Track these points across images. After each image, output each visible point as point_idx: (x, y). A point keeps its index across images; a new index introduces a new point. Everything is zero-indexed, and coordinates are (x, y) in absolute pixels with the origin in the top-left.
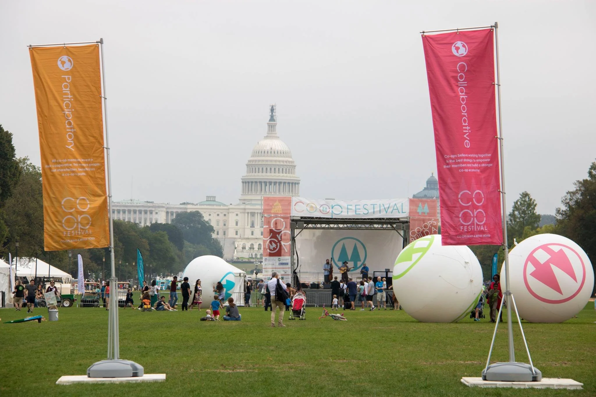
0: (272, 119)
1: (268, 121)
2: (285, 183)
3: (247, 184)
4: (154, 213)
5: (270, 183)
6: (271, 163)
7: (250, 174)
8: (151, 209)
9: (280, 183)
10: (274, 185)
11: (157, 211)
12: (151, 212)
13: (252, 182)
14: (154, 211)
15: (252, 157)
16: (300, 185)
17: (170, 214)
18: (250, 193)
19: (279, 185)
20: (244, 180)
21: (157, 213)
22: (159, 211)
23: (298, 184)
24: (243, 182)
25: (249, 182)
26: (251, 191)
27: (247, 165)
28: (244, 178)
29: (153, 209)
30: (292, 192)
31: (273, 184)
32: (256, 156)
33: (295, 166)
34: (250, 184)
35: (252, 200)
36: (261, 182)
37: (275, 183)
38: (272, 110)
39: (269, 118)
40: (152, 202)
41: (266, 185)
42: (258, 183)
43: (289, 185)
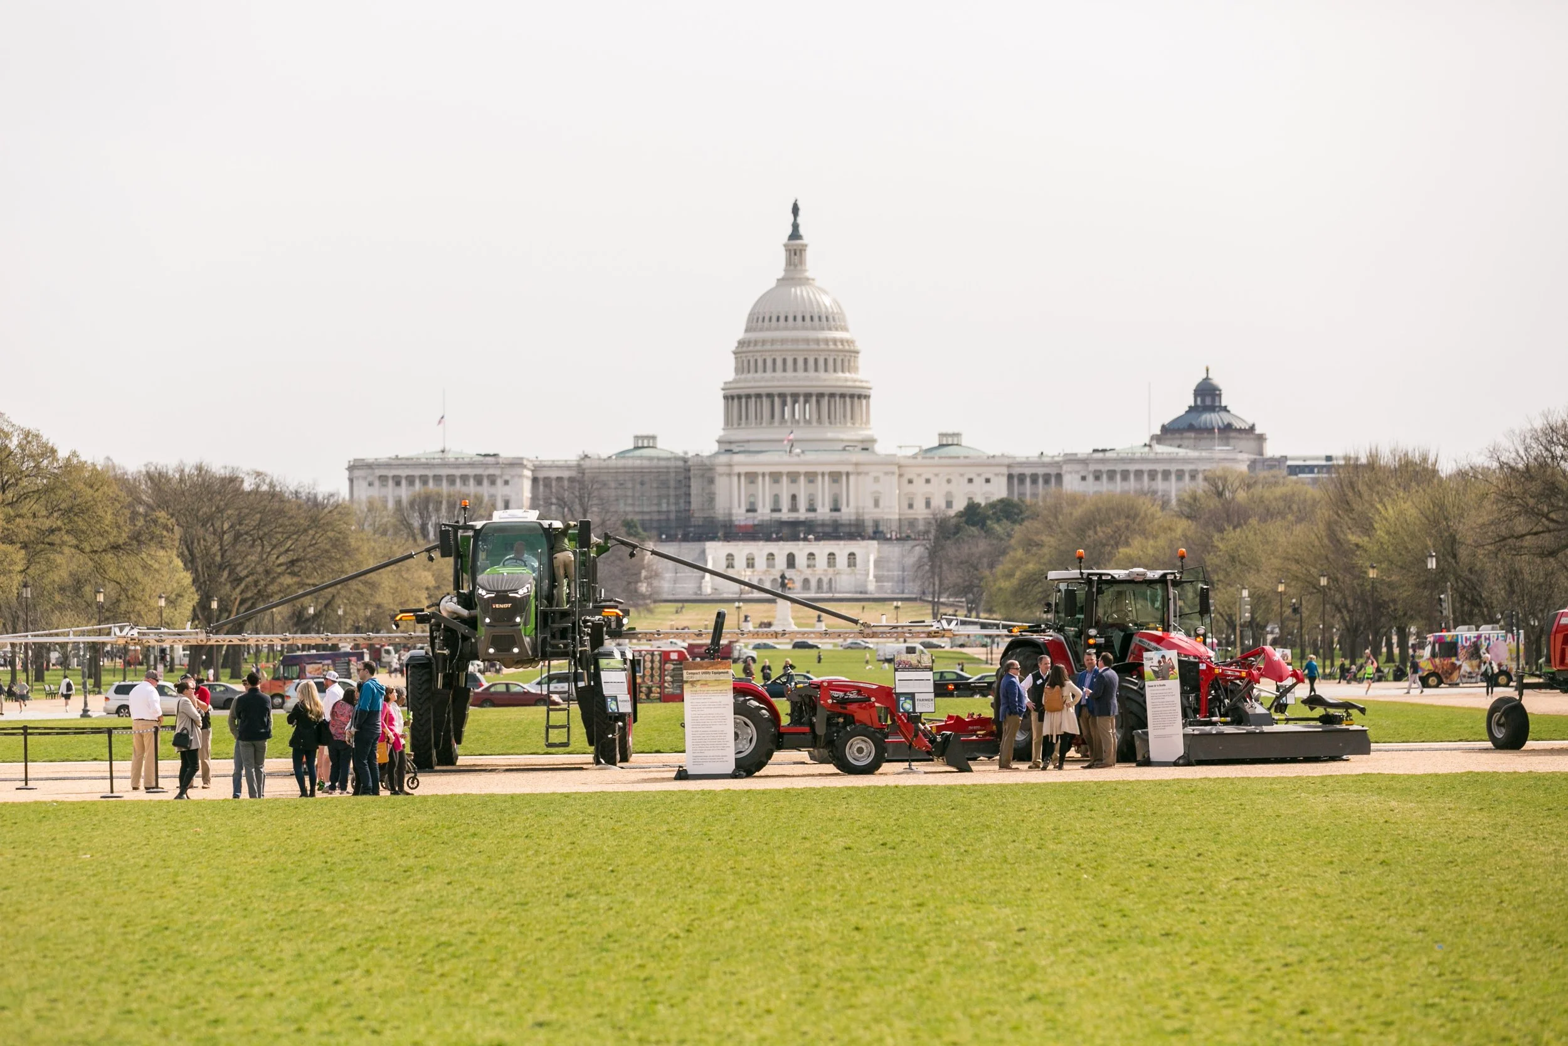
0: (795, 235)
1: (785, 239)
2: (832, 395)
3: (736, 401)
4: (499, 482)
5: (795, 397)
6: (794, 347)
7: (743, 376)
8: (491, 471)
9: (820, 396)
10: (806, 402)
11: (507, 478)
12: (493, 481)
13: (748, 396)
14: (501, 476)
15: (747, 331)
16: (872, 400)
17: (541, 483)
18: (743, 425)
19: (818, 402)
20: (730, 392)
21: (506, 483)
22: (513, 477)
23: (867, 397)
24: (726, 397)
25: (739, 397)
26: (747, 418)
27: (735, 353)
28: (728, 386)
29: (497, 472)
30: (852, 418)
31: (802, 399)
32: (755, 330)
33: (857, 352)
34: (744, 400)
35: (748, 441)
36: (770, 396)
37: (808, 397)
38: (795, 210)
39: (789, 231)
40: (495, 455)
41: (784, 404)
42: (764, 399)
43: (845, 402)
